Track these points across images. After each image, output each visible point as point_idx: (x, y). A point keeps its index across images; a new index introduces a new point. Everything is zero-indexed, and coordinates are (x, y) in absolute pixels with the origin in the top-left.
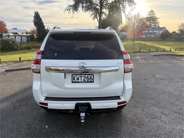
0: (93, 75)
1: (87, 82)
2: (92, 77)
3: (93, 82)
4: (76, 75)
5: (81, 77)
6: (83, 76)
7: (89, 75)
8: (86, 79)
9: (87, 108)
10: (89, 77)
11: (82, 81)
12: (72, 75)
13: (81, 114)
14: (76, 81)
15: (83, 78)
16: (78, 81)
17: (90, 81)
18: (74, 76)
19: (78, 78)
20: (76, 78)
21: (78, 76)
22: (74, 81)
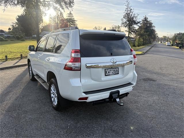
0: (118, 68)
1: (115, 74)
2: (118, 70)
3: (118, 74)
4: (108, 69)
5: (111, 70)
6: (112, 69)
7: (116, 68)
8: (114, 72)
9: (117, 94)
10: (116, 70)
11: (112, 73)
12: (105, 70)
13: (117, 99)
14: (108, 74)
15: (112, 71)
16: (109, 74)
17: (116, 73)
18: (106, 70)
19: (109, 71)
20: (107, 72)
21: (109, 70)
22: (107, 74)
